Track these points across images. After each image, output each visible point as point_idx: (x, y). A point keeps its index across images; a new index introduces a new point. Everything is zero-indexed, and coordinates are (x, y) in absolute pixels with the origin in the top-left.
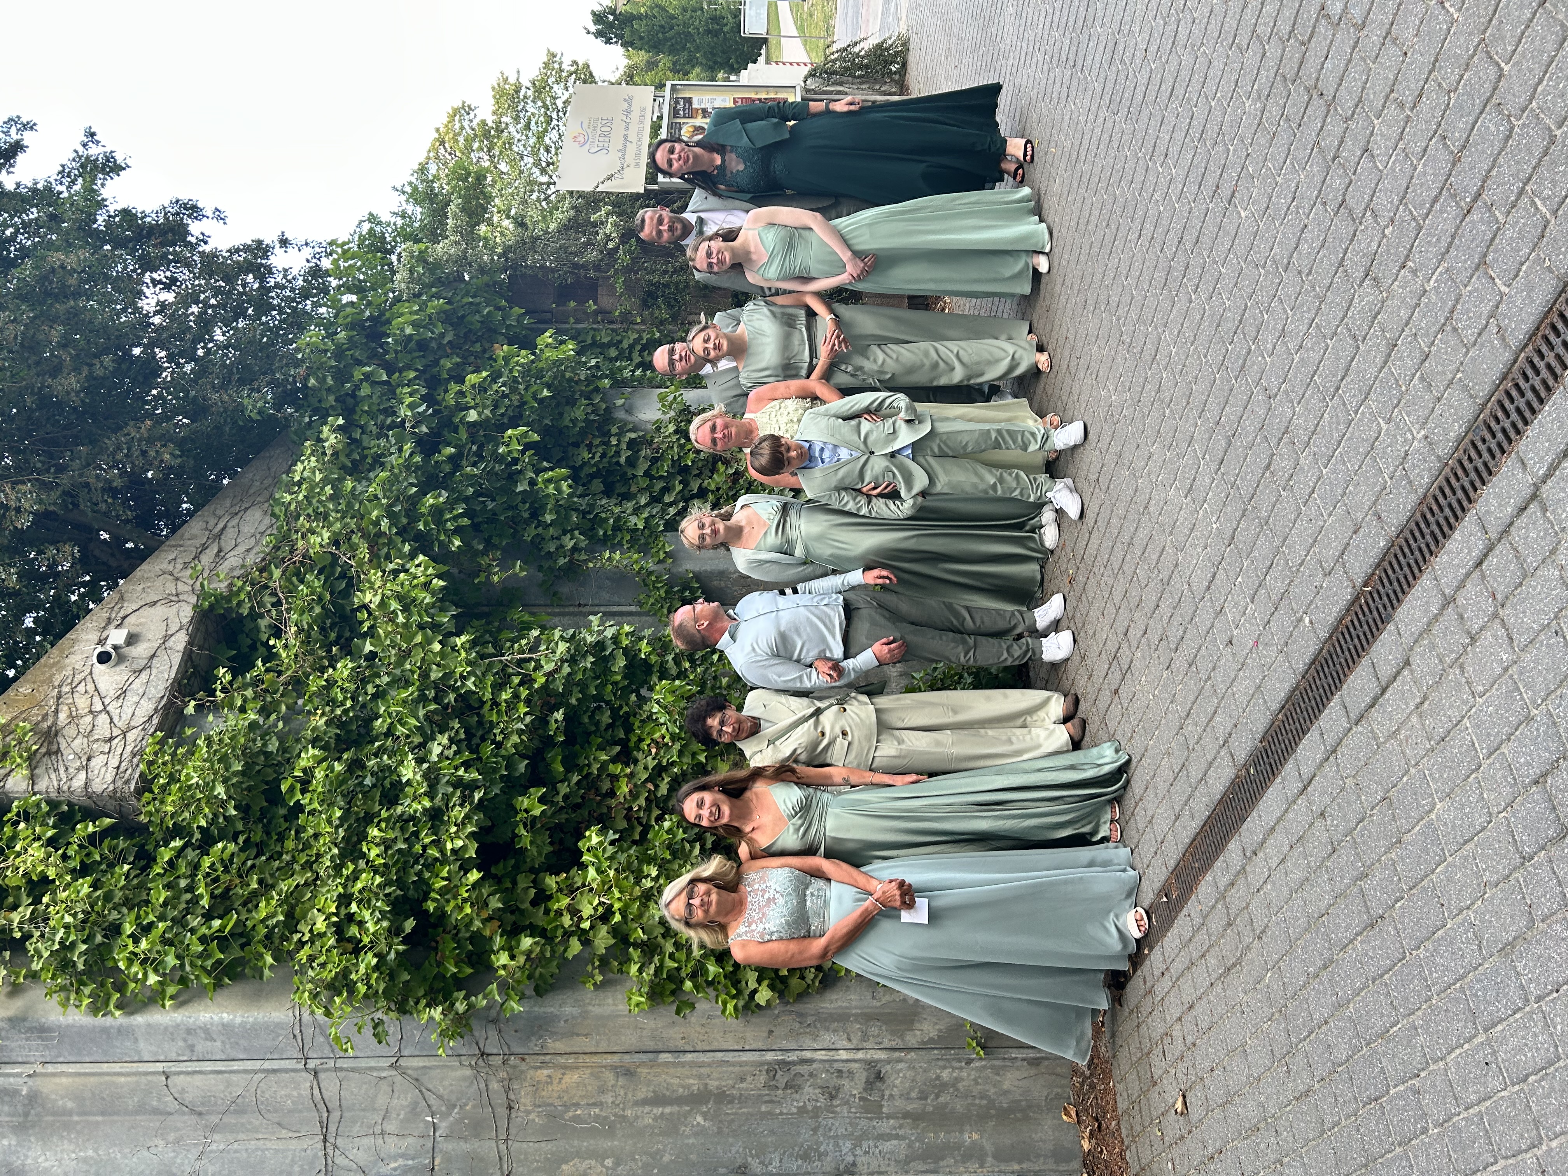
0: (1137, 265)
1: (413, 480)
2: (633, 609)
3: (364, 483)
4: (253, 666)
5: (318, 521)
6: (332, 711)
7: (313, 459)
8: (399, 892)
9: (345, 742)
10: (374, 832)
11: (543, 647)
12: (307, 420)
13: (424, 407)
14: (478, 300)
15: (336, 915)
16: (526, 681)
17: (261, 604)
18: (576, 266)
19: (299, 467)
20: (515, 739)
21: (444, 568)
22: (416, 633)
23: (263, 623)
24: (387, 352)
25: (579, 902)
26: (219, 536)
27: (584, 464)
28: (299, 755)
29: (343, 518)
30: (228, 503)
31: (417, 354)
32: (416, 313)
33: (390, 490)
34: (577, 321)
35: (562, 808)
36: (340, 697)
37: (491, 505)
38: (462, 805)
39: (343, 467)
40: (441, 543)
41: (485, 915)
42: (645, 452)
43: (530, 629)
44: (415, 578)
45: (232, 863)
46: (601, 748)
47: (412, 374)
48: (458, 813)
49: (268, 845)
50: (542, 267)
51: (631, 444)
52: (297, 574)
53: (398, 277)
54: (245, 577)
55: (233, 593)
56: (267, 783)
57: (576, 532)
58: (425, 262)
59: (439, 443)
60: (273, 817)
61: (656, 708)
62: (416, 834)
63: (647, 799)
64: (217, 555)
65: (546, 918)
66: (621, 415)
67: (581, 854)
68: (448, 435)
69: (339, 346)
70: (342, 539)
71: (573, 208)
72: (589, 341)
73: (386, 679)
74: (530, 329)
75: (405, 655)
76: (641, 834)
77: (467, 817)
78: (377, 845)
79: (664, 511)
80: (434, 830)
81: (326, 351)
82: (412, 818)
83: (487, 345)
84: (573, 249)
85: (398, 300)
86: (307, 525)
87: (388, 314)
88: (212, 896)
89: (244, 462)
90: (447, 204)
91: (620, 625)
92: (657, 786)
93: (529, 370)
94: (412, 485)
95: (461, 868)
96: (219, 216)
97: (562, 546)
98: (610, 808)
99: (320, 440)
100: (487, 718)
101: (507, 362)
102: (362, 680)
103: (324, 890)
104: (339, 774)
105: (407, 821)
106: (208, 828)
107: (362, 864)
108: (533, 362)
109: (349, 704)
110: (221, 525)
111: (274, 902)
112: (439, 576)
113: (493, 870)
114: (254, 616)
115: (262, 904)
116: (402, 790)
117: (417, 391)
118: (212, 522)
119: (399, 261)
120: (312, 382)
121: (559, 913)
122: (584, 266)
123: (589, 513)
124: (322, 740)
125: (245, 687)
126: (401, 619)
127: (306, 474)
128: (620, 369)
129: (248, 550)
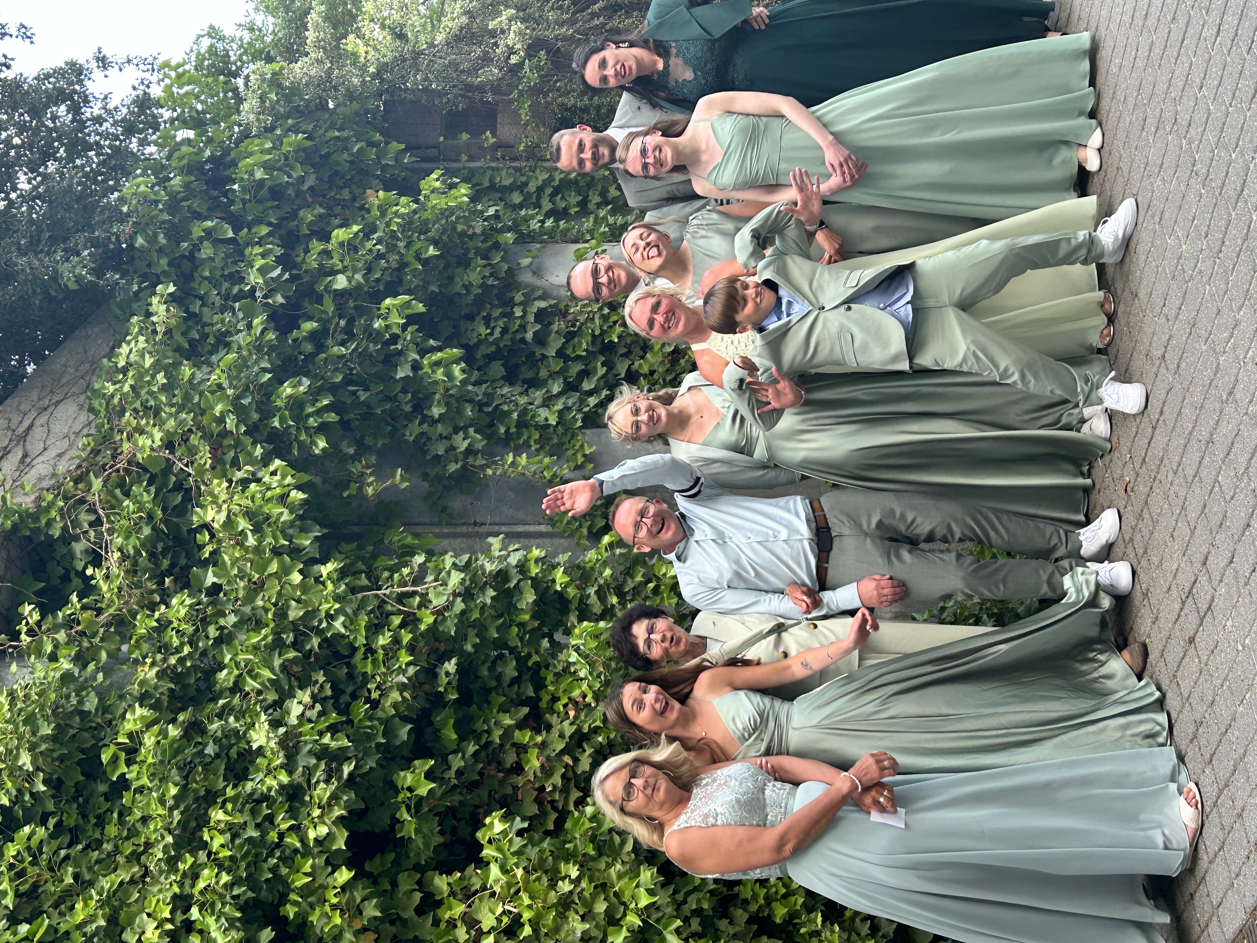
0: (1215, 71)
1: (266, 364)
2: (543, 528)
3: (205, 369)
4: (66, 602)
5: (148, 418)
6: (165, 660)
7: (141, 339)
8: (250, 894)
9: (181, 699)
10: (218, 815)
11: (430, 578)
12: (135, 288)
13: (278, 271)
14: (346, 133)
15: (171, 921)
16: (410, 621)
17: (76, 523)
18: (469, 87)
19: (124, 349)
20: (395, 696)
21: (305, 478)
22: (270, 561)
23: (79, 547)
24: (232, 202)
25: (478, 910)
26: (23, 438)
27: (480, 342)
28: (123, 717)
29: (178, 412)
30: (35, 395)
31: (270, 204)
32: (269, 151)
33: (238, 378)
34: (471, 159)
35: (455, 787)
36: (176, 642)
37: (363, 396)
38: (327, 781)
39: (178, 349)
40: (301, 444)
41: (357, 925)
42: (558, 325)
43: (413, 554)
44: (269, 489)
45: (41, 853)
46: (504, 709)
47: (264, 230)
48: (323, 792)
49: (84, 831)
50: (426, 90)
51: (541, 315)
52: (121, 484)
53: (246, 106)
54: (57, 489)
55: (41, 510)
56: (83, 751)
57: (471, 430)
58: (280, 86)
59: (298, 317)
60: (91, 795)
61: (574, 657)
62: (270, 819)
63: (563, 776)
64: (22, 461)
65: (435, 931)
66: (527, 278)
67: (481, 847)
68: (308, 306)
69: (173, 196)
70: (177, 439)
71: (466, 13)
72: (486, 184)
73: (232, 619)
74: (411, 170)
75: (257, 587)
76: (556, 822)
77: (334, 797)
78: (221, 832)
79: (582, 402)
80: (292, 813)
81: (156, 202)
82: (266, 798)
83: (357, 191)
84: (465, 66)
85: (245, 135)
86: (134, 423)
87: (233, 154)
88: (18, 895)
89: (54, 345)
90: (307, 12)
91: (528, 549)
92: (576, 760)
93: (411, 222)
94: (265, 370)
95: (328, 862)
96: (25, 33)
97: (453, 448)
98: (515, 788)
99: (149, 314)
100: (360, 668)
101: (383, 213)
102: (203, 620)
103: (155, 889)
104: (174, 741)
105: (259, 802)
106: (10, 809)
107: (202, 856)
108: (415, 212)
109: (187, 650)
110: (26, 424)
111: (93, 903)
112: (299, 487)
113: (367, 867)
114: (68, 538)
115: (79, 906)
116: (252, 762)
117: (270, 251)
118: (16, 419)
119: (246, 85)
120: (140, 241)
121: (452, 924)
122: (480, 88)
123: (487, 404)
124: (151, 696)
125: (56, 628)
126: (251, 541)
127: (133, 358)
128: (526, 220)
129: (60, 455)
